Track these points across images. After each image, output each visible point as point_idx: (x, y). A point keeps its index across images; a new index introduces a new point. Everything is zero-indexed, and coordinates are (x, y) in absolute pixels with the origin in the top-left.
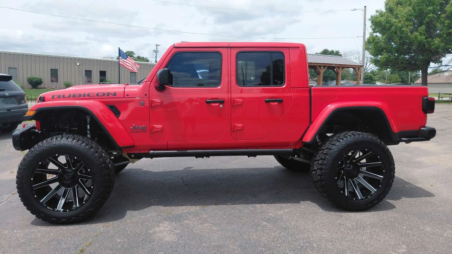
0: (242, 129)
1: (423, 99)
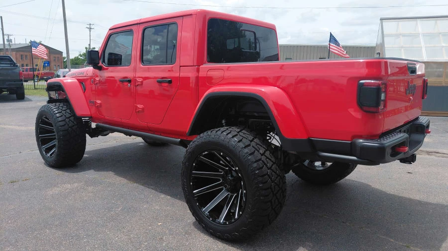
0: (143, 109)
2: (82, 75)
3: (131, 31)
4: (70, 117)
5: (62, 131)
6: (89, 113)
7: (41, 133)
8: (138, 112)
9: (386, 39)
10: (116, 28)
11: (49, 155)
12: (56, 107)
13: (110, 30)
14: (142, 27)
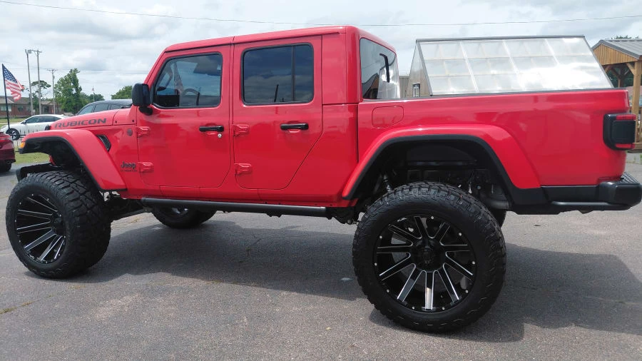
0: (250, 170)
1: (605, 118)
2: (101, 124)
3: (217, 54)
4: (85, 192)
5: (79, 216)
6: (122, 183)
7: (19, 224)
8: (240, 174)
9: (427, 66)
10: (170, 51)
11: (42, 258)
12: (58, 178)
13: (166, 52)
14: (241, 49)
